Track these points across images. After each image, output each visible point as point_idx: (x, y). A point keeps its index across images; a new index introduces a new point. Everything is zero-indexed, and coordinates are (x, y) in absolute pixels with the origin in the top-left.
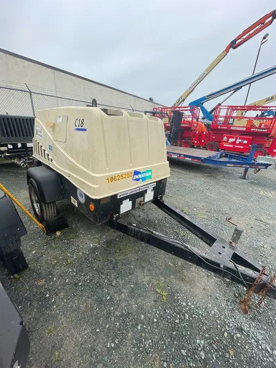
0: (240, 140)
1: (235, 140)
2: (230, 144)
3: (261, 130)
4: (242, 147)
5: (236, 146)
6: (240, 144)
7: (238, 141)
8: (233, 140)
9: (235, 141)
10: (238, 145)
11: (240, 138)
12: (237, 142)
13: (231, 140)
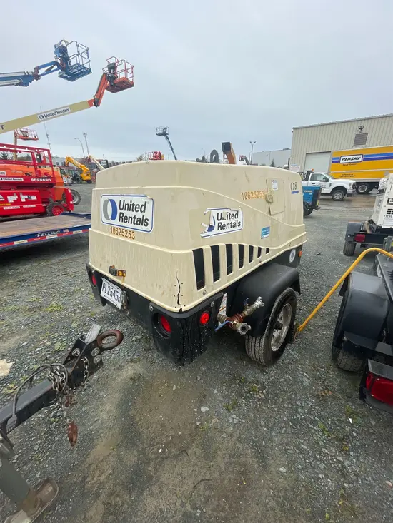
0: (26, 197)
1: (17, 197)
2: (13, 204)
3: (41, 180)
4: (34, 206)
5: (24, 206)
6: (28, 202)
7: (23, 198)
8: (15, 198)
9: (19, 198)
10: (24, 203)
11: (24, 194)
12: (23, 200)
13: (11, 199)
